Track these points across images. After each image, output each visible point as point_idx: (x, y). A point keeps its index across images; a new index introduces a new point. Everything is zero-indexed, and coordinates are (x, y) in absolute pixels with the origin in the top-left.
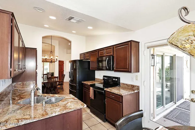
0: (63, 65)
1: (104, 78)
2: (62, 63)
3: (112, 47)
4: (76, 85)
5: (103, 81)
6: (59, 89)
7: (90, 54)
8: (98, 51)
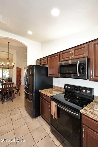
0: (21, 72)
1: (66, 87)
2: (20, 70)
3: (87, 44)
4: (32, 94)
5: (64, 90)
6: (16, 93)
7: (49, 59)
8: (60, 54)
